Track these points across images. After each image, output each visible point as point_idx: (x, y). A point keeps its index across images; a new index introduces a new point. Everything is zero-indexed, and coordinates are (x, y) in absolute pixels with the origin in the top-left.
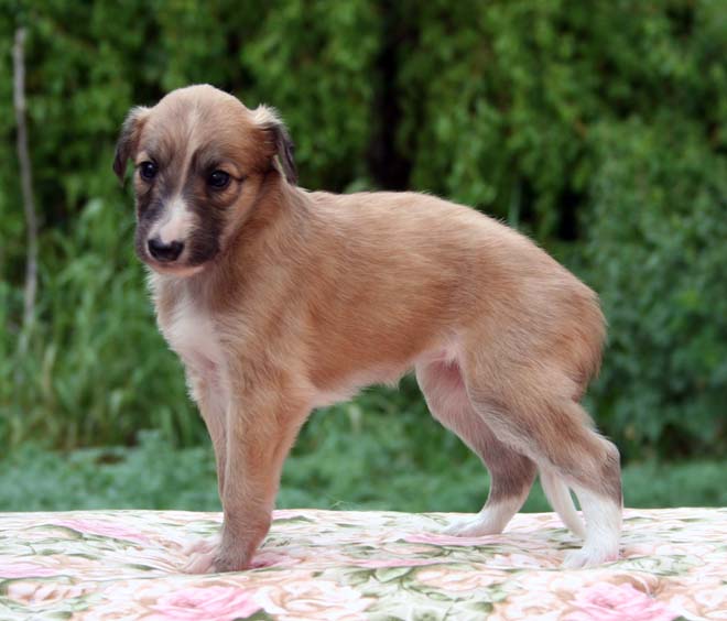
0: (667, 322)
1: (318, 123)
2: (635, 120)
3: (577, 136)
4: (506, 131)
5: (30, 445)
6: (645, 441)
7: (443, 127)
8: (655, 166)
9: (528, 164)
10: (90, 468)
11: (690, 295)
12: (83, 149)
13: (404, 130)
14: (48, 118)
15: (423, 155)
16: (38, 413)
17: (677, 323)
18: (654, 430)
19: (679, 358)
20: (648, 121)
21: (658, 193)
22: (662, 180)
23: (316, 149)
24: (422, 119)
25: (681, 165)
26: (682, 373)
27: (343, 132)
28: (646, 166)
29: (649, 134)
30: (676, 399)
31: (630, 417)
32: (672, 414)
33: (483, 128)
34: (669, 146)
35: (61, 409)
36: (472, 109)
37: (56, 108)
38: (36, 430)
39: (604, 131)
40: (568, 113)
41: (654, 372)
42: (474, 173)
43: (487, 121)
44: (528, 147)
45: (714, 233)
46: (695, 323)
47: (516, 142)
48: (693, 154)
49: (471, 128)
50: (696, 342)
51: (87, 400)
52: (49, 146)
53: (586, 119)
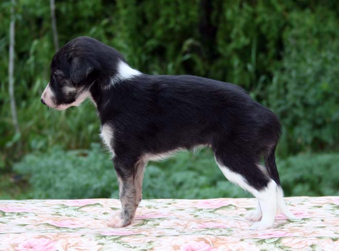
0: (315, 95)
1: (178, 12)
2: (308, 11)
3: (284, 17)
4: (255, 15)
5: (56, 147)
6: (306, 144)
7: (229, 14)
8: (315, 30)
9: (264, 29)
10: (74, 158)
11: (325, 84)
12: (82, 23)
13: (214, 15)
14: (67, 11)
15: (221, 25)
16: (60, 133)
17: (319, 96)
18: (309, 139)
19: (319, 110)
20: (313, 11)
21: (316, 41)
22: (318, 35)
23: (177, 23)
24: (221, 10)
25: (326, 29)
26: (320, 116)
27: (188, 16)
28: (311, 30)
29: (313, 16)
30: (318, 127)
31: (300, 135)
32: (317, 133)
33: (246, 14)
34: (322, 21)
35: (69, 131)
36: (241, 7)
37: (71, 7)
38: (59, 140)
39: (295, 16)
40: (280, 8)
41: (310, 116)
42: (241, 32)
43: (247, 11)
44: (263, 22)
45: (334, 59)
46: (326, 96)
47: (258, 20)
48: (331, 25)
49: (240, 14)
50: (327, 104)
51: (80, 128)
52: (69, 22)
53: (288, 10)
